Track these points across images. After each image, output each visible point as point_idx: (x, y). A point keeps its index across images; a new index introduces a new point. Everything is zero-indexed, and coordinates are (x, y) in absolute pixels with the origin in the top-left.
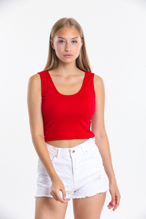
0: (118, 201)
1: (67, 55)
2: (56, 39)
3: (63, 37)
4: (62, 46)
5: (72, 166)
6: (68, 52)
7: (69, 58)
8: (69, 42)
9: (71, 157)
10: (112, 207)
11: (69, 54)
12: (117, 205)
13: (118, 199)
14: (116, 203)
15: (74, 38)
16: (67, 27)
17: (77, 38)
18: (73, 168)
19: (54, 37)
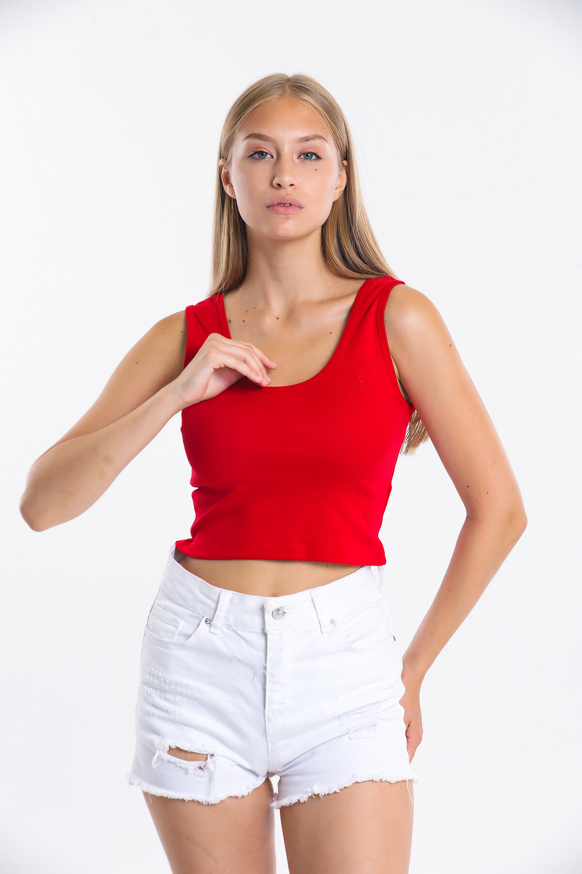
2: (239, 149)
5: (266, 668)
6: (283, 192)
7: (287, 217)
9: (266, 635)
11: (288, 200)
16: (282, 95)
18: (265, 677)
19: (230, 141)
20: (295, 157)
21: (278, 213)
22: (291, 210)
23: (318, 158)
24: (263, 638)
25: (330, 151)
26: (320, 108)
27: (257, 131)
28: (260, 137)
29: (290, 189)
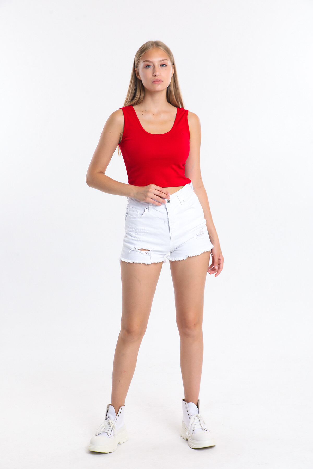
0: (221, 265)
1: (156, 81)
2: (141, 65)
3: (149, 60)
4: (150, 71)
5: (168, 219)
6: (157, 77)
7: (159, 84)
8: (157, 64)
9: (166, 209)
10: (213, 272)
11: (158, 79)
12: (220, 269)
13: (221, 262)
14: (219, 268)
15: (162, 61)
16: (153, 48)
17: (166, 60)
18: (168, 221)
19: (138, 63)
20: (159, 66)
21: (155, 84)
22: (159, 82)
23: (166, 66)
24: (165, 210)
25: (169, 63)
26: (165, 51)
27: (147, 60)
28: (148, 61)
29: (159, 76)
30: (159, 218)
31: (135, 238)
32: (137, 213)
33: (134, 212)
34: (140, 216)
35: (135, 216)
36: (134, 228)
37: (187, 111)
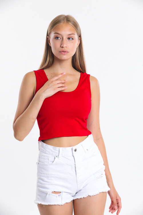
1: (63, 52)
2: (52, 35)
3: (59, 32)
4: (58, 43)
5: (75, 165)
6: (63, 49)
7: (65, 55)
8: (65, 38)
11: (65, 50)
15: (70, 35)
16: (64, 23)
17: (74, 34)
18: (75, 167)
19: (50, 33)
20: (67, 39)
22: (65, 53)
23: (73, 39)
24: (73, 157)
25: (76, 37)
26: (74, 26)
27: (57, 32)
28: (58, 34)
29: (65, 48)
30: (67, 164)
31: (47, 182)
32: (48, 161)
33: (45, 160)
34: (51, 163)
35: (47, 164)
36: (46, 174)
37: (89, 75)
